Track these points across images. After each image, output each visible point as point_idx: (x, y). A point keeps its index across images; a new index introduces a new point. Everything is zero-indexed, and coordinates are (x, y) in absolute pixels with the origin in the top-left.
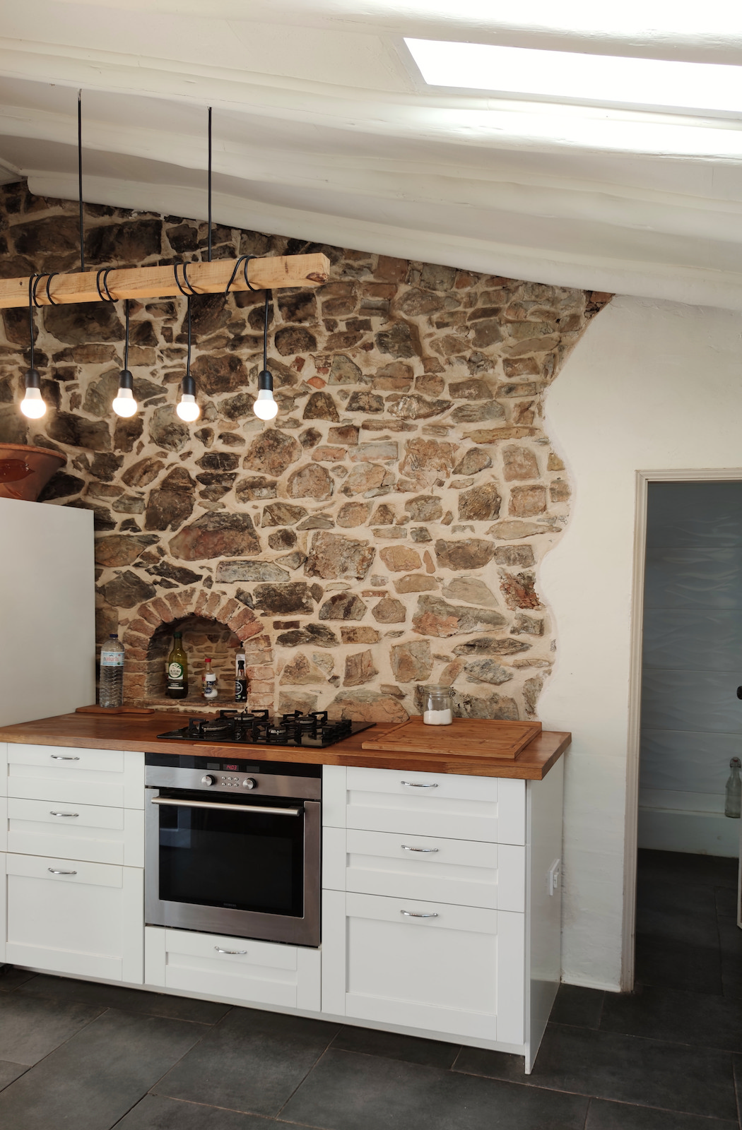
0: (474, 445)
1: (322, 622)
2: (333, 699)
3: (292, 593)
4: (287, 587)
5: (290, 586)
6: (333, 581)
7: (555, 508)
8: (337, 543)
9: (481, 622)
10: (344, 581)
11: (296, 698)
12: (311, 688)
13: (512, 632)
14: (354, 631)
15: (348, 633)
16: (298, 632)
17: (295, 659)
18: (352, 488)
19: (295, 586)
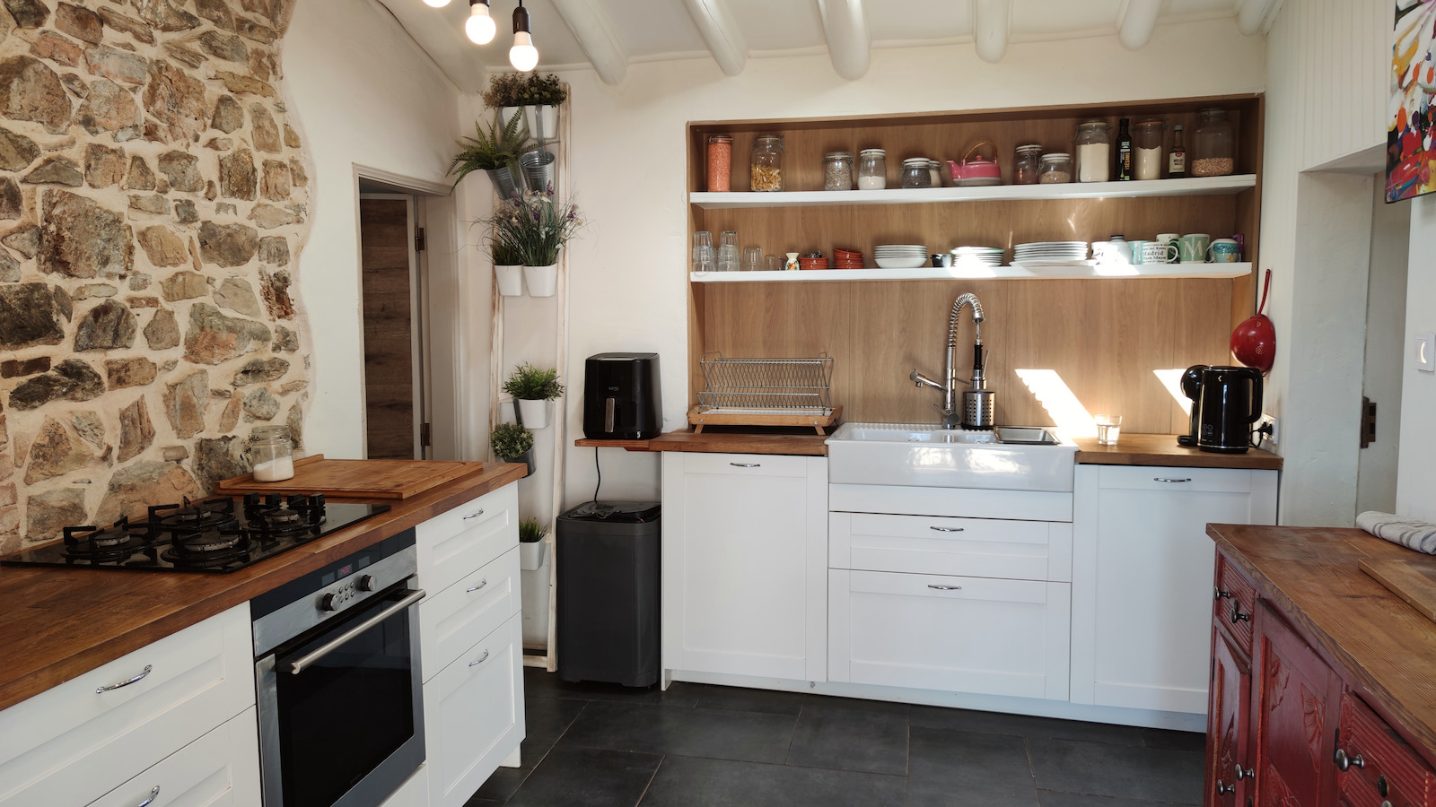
0: (226, 93)
1: (78, 356)
2: (105, 488)
3: (27, 304)
4: (17, 293)
5: (22, 291)
6: (89, 281)
7: (297, 194)
8: (90, 214)
9: (254, 339)
10: (105, 280)
11: (55, 501)
12: (73, 479)
13: (274, 350)
14: (126, 366)
15: (118, 371)
16: (48, 378)
17: (45, 430)
18: (98, 119)
19: (32, 291)
